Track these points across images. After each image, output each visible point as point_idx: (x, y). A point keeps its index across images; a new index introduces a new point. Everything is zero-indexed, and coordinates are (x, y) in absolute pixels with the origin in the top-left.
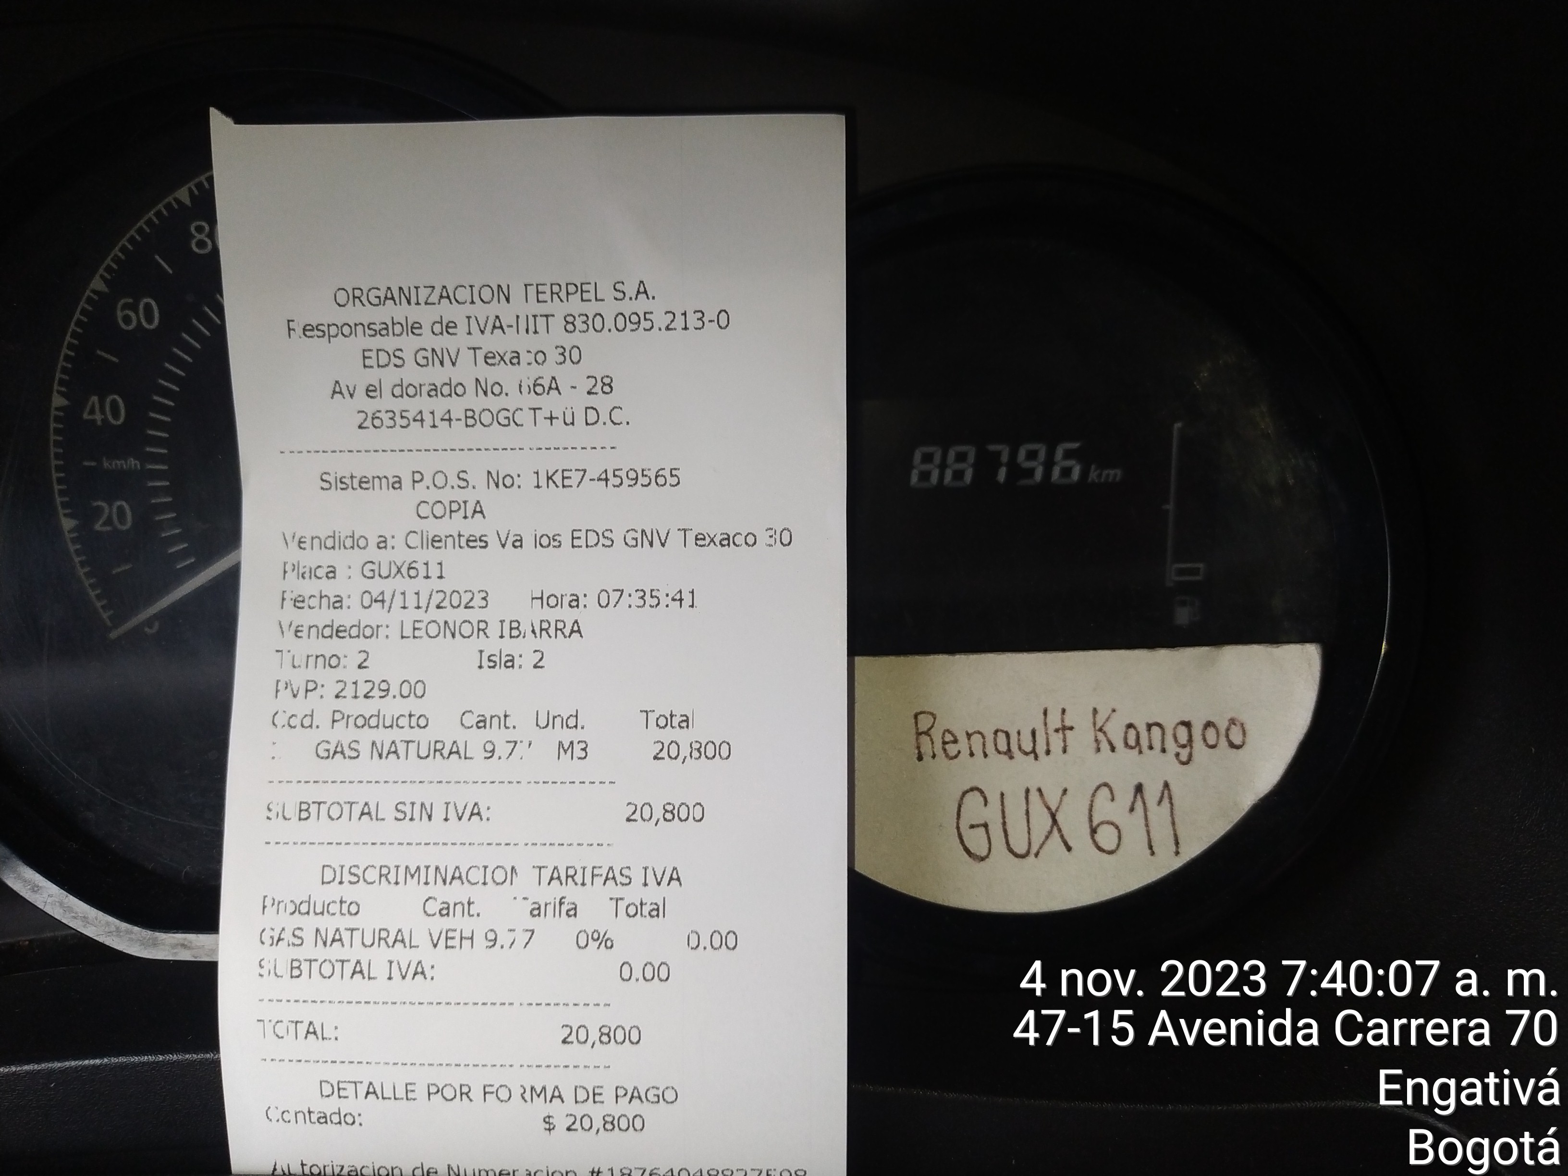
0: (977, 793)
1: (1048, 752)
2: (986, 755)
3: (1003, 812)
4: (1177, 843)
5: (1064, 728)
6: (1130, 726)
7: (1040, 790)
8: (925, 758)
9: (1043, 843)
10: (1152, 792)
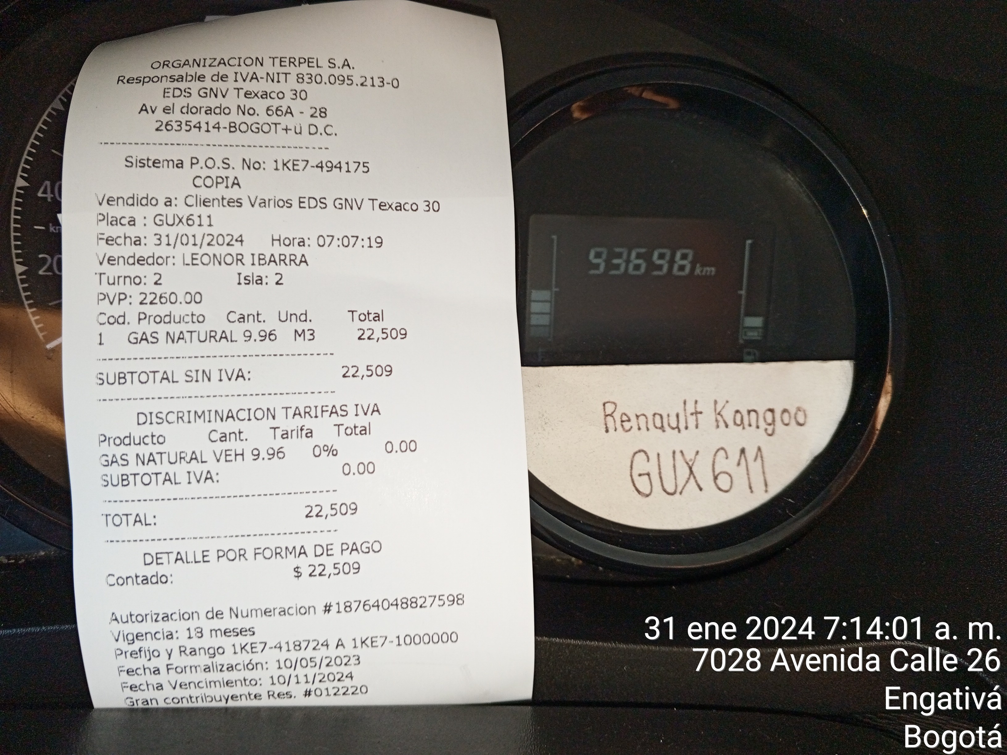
0: (642, 454)
1: (686, 428)
2: (648, 429)
3: (659, 466)
4: (766, 485)
5: (697, 413)
6: (737, 411)
7: (682, 452)
8: (610, 430)
9: (685, 485)
10: (751, 453)
